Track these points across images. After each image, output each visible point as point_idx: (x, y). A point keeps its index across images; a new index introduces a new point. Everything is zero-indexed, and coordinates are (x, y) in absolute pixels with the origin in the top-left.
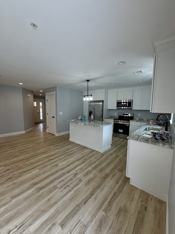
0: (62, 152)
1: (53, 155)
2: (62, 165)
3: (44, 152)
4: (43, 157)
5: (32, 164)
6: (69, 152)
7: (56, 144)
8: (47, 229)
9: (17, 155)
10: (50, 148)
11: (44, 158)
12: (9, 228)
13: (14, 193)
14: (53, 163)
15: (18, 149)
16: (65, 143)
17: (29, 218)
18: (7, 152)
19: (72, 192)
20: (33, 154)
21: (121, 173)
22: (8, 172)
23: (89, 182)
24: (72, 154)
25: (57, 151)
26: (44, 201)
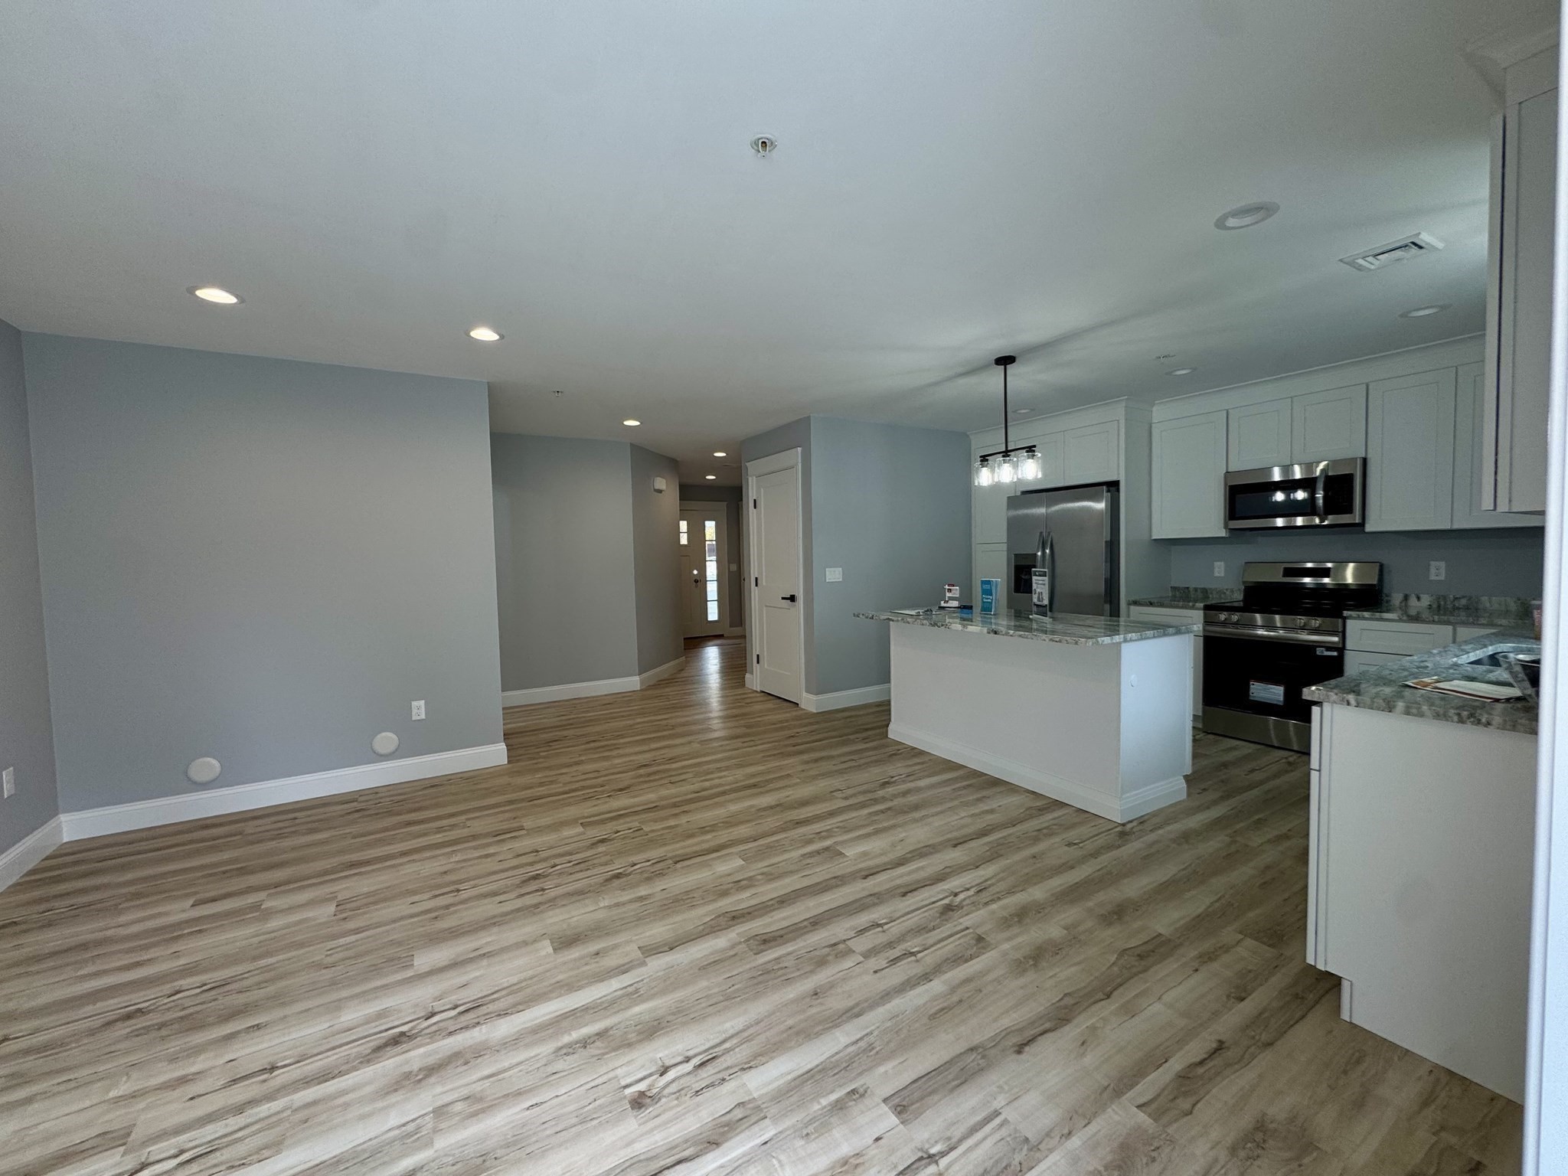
0: (850, 792)
1: (804, 803)
2: (865, 854)
3: (754, 786)
4: (752, 806)
5: (703, 830)
6: (895, 796)
7: (812, 750)
8: (824, 1102)
9: (626, 783)
10: (780, 768)
11: (759, 810)
12: (660, 1055)
13: (648, 934)
14: (810, 842)
15: (627, 759)
16: (867, 750)
17: (735, 1041)
18: (580, 768)
19: (937, 986)
20: (697, 786)
21: (1269, 952)
22: (601, 848)
23: (1037, 957)
24: (916, 807)
25: (823, 785)
26: (791, 992)
